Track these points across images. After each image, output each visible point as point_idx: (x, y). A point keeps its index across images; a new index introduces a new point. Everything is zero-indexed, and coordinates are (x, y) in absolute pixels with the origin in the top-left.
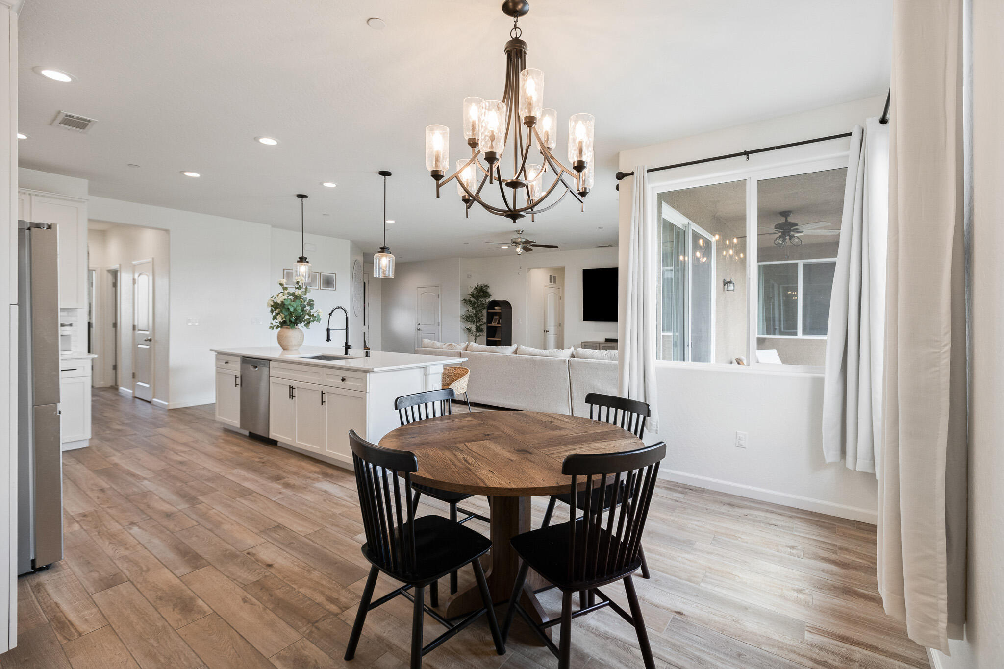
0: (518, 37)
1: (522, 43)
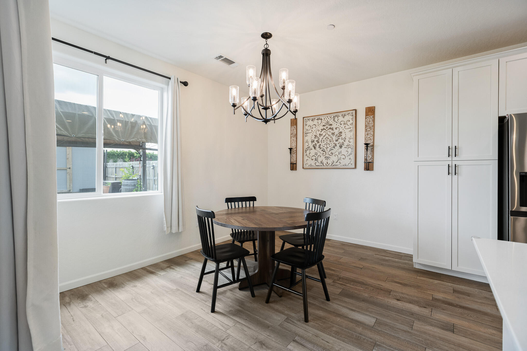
0: (267, 47)
1: (269, 50)
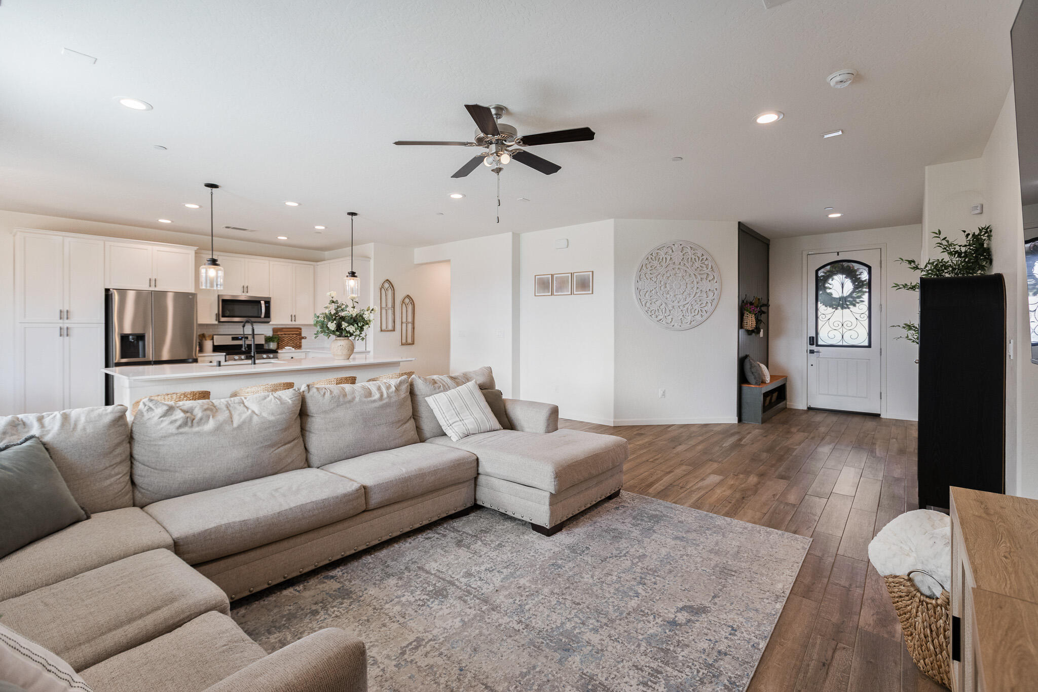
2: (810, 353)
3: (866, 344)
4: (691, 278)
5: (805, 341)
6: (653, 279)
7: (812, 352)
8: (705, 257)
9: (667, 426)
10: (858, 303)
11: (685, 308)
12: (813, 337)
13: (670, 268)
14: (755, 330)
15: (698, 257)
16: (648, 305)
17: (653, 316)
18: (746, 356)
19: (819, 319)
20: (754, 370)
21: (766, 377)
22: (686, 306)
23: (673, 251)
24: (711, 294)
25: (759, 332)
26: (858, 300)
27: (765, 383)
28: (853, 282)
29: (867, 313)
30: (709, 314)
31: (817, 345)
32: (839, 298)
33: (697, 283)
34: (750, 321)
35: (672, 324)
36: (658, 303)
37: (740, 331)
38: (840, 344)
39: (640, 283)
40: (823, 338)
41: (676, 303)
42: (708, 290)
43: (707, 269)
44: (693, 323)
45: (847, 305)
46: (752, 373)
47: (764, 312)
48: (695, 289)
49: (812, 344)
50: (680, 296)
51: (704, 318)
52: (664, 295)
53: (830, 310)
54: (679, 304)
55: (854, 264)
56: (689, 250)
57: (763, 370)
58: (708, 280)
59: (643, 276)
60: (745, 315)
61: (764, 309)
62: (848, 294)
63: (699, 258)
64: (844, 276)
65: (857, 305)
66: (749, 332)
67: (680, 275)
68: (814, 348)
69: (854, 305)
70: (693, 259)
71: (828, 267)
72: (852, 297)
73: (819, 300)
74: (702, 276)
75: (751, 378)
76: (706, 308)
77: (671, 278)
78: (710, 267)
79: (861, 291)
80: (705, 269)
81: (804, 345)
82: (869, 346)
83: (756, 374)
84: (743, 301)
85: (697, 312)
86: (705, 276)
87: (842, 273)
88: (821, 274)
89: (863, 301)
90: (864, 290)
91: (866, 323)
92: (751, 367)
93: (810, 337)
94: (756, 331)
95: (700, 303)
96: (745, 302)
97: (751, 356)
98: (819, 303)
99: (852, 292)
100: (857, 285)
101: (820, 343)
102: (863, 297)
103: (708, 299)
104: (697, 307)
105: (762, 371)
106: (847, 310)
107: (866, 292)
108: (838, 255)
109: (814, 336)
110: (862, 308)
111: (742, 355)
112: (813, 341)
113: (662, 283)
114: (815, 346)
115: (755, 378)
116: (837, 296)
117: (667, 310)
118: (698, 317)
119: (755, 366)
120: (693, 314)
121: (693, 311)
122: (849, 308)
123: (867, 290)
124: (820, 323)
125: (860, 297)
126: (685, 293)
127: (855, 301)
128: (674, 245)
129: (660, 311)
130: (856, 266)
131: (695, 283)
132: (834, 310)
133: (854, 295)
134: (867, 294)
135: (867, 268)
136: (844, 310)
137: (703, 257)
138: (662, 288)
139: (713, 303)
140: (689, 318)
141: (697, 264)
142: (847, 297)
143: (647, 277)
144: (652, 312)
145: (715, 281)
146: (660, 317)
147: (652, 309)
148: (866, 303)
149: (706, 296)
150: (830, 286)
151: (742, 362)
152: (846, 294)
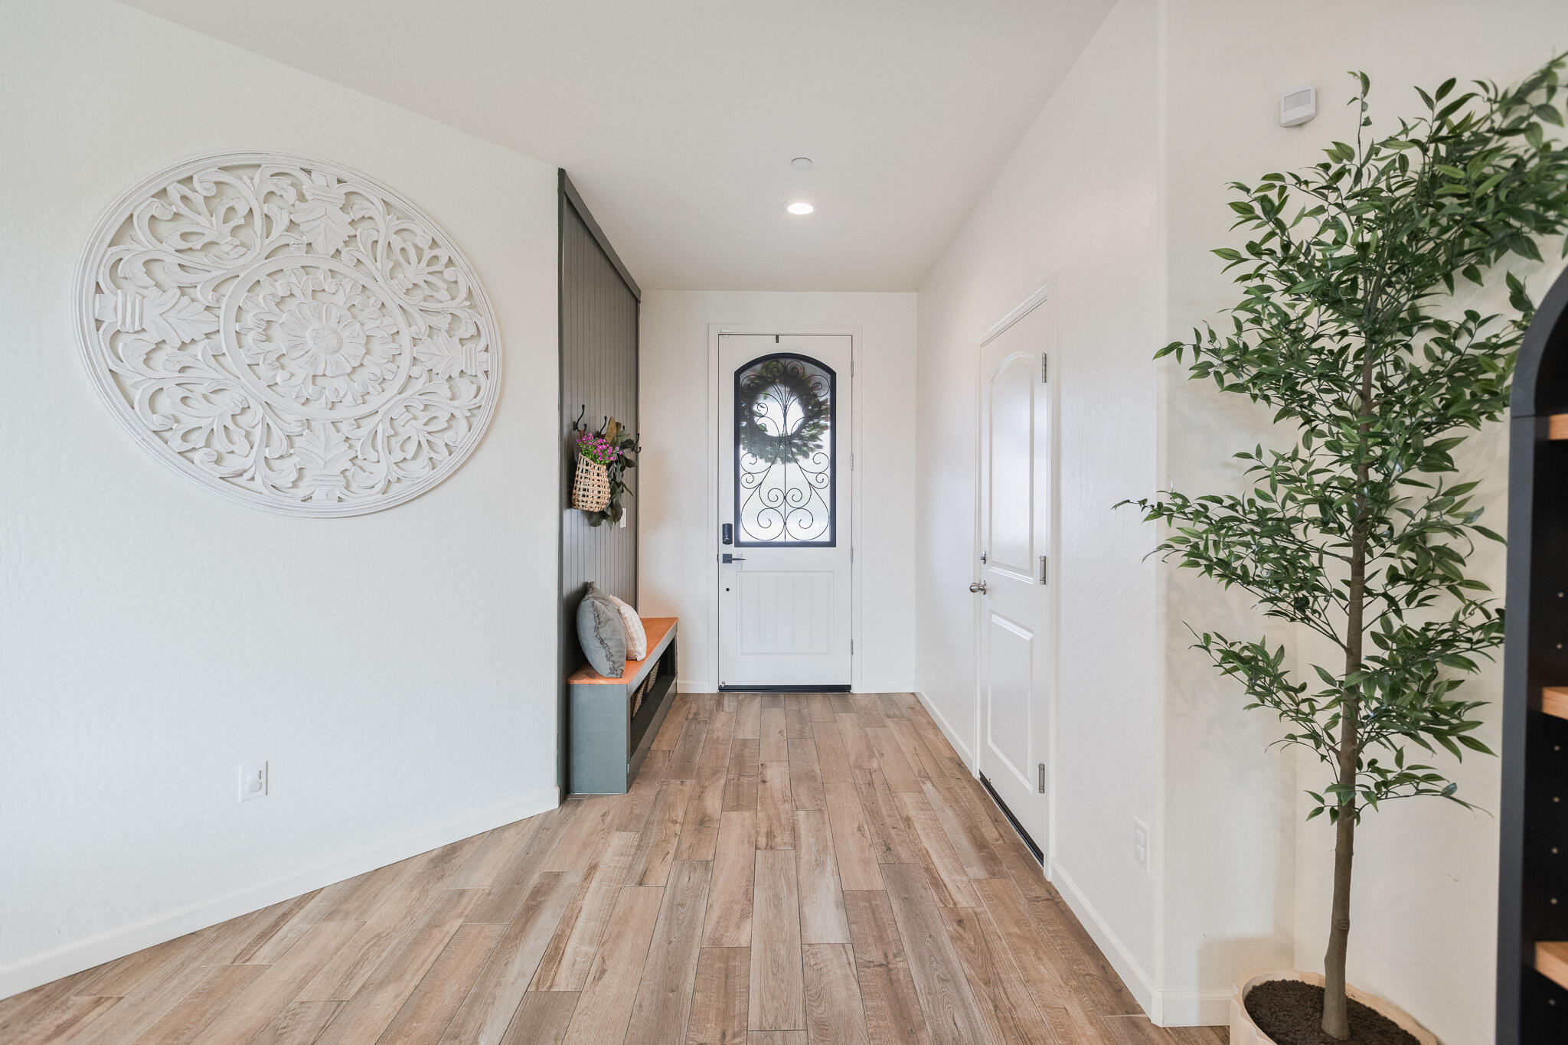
2: (724, 562)
3: (826, 538)
4: (387, 321)
5: (715, 534)
6: (197, 293)
7: (728, 559)
8: (443, 253)
9: (279, 912)
10: (812, 450)
11: (363, 432)
12: (730, 526)
13: (284, 261)
14: (609, 513)
15: (416, 246)
16: (164, 403)
17: (196, 456)
18: (585, 589)
19: (741, 486)
20: (605, 632)
21: (637, 642)
22: (368, 425)
23: (302, 197)
24: (466, 388)
25: (616, 517)
26: (811, 444)
27: (636, 660)
28: (804, 404)
29: (828, 472)
30: (458, 457)
31: (739, 544)
32: (779, 437)
33: (415, 341)
34: (594, 485)
35: (303, 490)
36: (227, 403)
37: (567, 513)
38: (781, 539)
39: (112, 298)
40: (749, 530)
41: (317, 410)
42: (455, 374)
43: (453, 299)
44: (396, 488)
45: (793, 453)
46: (602, 641)
47: (629, 463)
48: (405, 361)
49: (728, 542)
50: (342, 384)
51: (442, 472)
52: (262, 370)
53: (762, 464)
54: (336, 415)
55: (807, 365)
56: (377, 211)
57: (630, 624)
58: (456, 339)
59: (133, 267)
60: (581, 466)
61: (628, 454)
62: (795, 430)
63: (419, 250)
64: (788, 389)
65: (811, 455)
66: (595, 518)
67: (340, 299)
68: (731, 549)
69: (806, 456)
70: (396, 247)
71: (759, 367)
72: (801, 438)
73: (741, 440)
74: (434, 321)
75: (596, 655)
76: (448, 437)
77: (291, 304)
78: (463, 293)
79: (816, 426)
80: (444, 295)
81: (711, 542)
82: (832, 543)
83: (610, 644)
84: (575, 426)
85: (412, 447)
86: (443, 322)
87: (785, 383)
88: (744, 380)
89: (820, 447)
90: (822, 422)
91: (826, 494)
92: (599, 622)
93: (724, 526)
94: (611, 513)
95: (425, 417)
96: (581, 427)
97: (597, 586)
98: (741, 446)
99: (803, 426)
100: (811, 411)
101: (744, 537)
102: (821, 437)
103: (455, 403)
104: (414, 430)
105: (626, 628)
106: (793, 464)
107: (825, 427)
108: (777, 341)
109: (732, 522)
110: (817, 462)
111: (572, 585)
112: (729, 534)
113: (249, 319)
114: (733, 544)
115: (609, 656)
116: (776, 434)
117: (277, 434)
118: (419, 469)
119: (609, 620)
120: (398, 456)
121: (396, 443)
122: (796, 461)
123: (829, 423)
124: (744, 494)
125: (814, 437)
126: (363, 375)
127: (805, 445)
128: (309, 172)
129: (238, 434)
130: (810, 369)
131: (405, 339)
132: (769, 464)
133: (806, 433)
134: (827, 433)
135: (829, 376)
136: (788, 465)
137: (436, 252)
138: (249, 339)
139: (475, 421)
140: (381, 472)
141: (414, 272)
142: (793, 436)
143: (161, 277)
144: (194, 436)
145: (482, 345)
146: (232, 464)
147: (189, 423)
148: (827, 450)
149: (449, 394)
150: (763, 411)
151: (571, 609)
152: (791, 429)
